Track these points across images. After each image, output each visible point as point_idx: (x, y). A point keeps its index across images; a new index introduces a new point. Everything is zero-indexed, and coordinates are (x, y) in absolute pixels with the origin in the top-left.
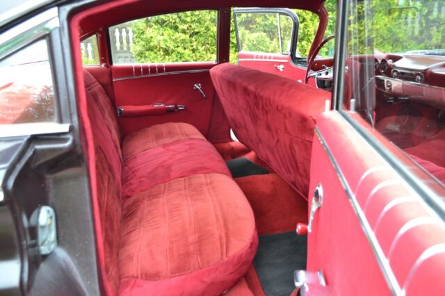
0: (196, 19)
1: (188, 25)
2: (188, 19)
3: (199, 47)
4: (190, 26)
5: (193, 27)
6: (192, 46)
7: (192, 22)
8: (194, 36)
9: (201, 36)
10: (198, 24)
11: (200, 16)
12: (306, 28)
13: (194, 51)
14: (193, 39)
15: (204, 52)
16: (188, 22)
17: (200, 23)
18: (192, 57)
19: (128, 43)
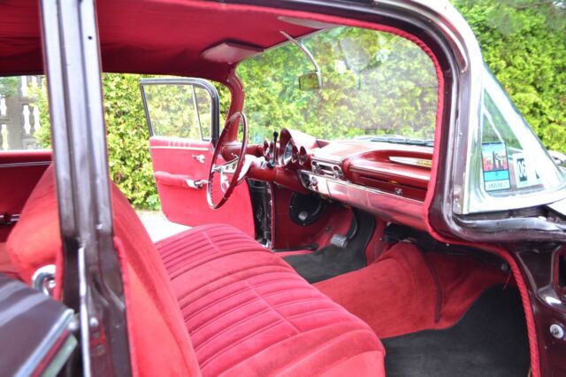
0: (124, 94)
1: (111, 102)
2: (113, 94)
3: (129, 131)
4: (116, 103)
5: (119, 104)
6: (119, 130)
7: (119, 98)
8: (122, 117)
9: (131, 116)
10: (127, 101)
11: (130, 91)
12: (272, 110)
13: (122, 135)
14: (120, 120)
15: (136, 138)
16: (112, 98)
17: (130, 99)
18: (119, 145)
19: (32, 124)
